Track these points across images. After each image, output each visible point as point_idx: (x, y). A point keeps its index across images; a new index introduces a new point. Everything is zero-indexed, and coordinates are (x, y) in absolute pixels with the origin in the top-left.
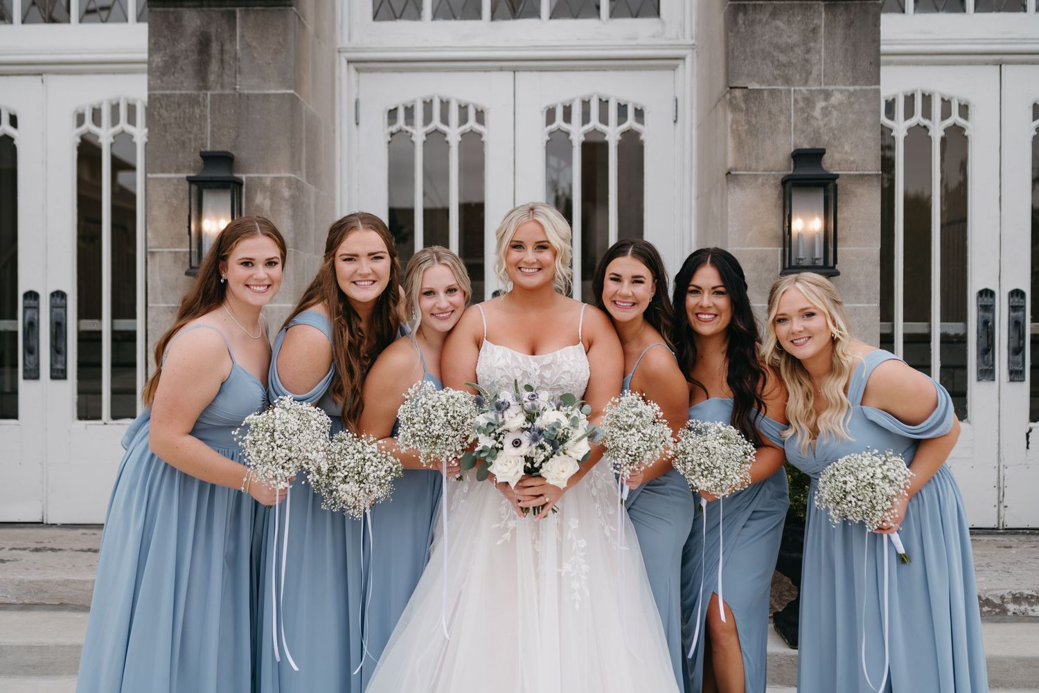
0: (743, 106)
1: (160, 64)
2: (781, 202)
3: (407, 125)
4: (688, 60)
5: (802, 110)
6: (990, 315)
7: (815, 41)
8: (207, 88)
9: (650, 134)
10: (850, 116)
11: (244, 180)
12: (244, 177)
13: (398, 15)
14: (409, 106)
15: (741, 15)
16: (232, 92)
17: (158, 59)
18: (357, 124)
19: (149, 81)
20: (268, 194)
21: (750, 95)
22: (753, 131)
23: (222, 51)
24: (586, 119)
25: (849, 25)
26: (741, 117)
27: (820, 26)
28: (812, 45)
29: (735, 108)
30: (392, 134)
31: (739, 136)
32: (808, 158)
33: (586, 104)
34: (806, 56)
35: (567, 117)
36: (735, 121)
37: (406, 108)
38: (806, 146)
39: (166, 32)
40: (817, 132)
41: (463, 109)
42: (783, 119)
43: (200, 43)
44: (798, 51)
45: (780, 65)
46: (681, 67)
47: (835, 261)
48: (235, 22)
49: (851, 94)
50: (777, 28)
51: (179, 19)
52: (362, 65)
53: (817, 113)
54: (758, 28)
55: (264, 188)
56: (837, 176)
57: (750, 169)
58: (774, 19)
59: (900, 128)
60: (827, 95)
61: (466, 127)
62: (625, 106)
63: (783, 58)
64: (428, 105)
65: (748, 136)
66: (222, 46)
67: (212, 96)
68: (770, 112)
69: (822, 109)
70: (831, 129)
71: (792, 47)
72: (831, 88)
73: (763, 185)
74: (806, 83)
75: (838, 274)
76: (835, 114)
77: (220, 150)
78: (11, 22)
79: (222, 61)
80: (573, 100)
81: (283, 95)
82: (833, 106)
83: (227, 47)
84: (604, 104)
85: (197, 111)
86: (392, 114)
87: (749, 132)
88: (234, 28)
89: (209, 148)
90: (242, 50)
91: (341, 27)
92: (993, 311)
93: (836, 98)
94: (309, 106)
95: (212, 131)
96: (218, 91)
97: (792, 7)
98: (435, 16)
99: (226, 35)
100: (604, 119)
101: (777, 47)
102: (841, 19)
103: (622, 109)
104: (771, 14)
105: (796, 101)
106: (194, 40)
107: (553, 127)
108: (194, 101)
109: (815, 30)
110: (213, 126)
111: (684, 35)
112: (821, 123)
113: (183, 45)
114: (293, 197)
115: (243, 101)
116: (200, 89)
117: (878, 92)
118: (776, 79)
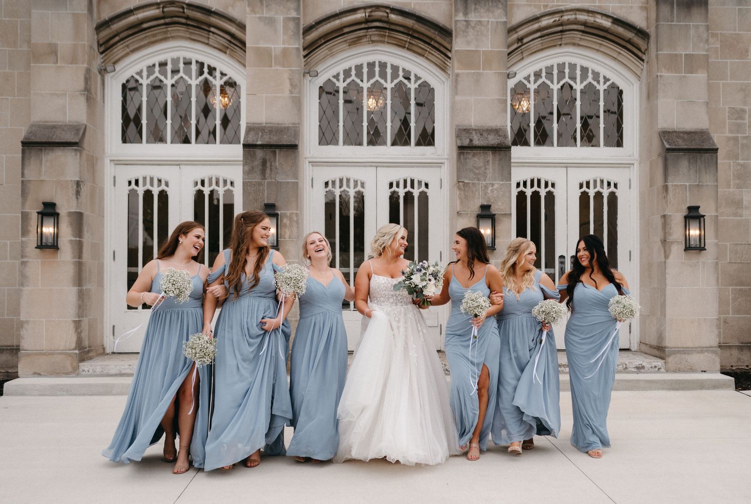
0: (463, 188)
1: (248, 170)
2: (476, 223)
3: (333, 188)
4: (446, 164)
5: (484, 190)
6: (563, 266)
7: (488, 165)
8: (265, 179)
9: (430, 192)
10: (501, 193)
11: (279, 214)
12: (279, 212)
13: (329, 143)
14: (334, 180)
15: (462, 156)
16: (275, 181)
17: (246, 168)
18: (312, 187)
19: (243, 176)
20: (288, 219)
21: (465, 184)
22: (466, 197)
23: (271, 165)
24: (405, 187)
25: (500, 160)
26: (462, 193)
27: (490, 160)
28: (487, 167)
29: (459, 189)
30: (327, 192)
31: (462, 199)
32: (485, 208)
33: (405, 181)
34: (485, 171)
35: (398, 186)
36: (460, 194)
37: (332, 181)
38: (486, 204)
39: (249, 158)
40: (489, 198)
41: (356, 182)
42: (477, 193)
43: (263, 162)
44: (482, 169)
45: (476, 174)
46: (443, 166)
47: (495, 245)
48: (276, 154)
49: (502, 184)
50: (475, 160)
51: (254, 153)
52: (314, 164)
53: (489, 191)
54: (468, 161)
55: (287, 217)
56: (495, 215)
57: (465, 211)
58: (474, 157)
59: (529, 192)
60: (493, 185)
61: (357, 189)
62: (421, 181)
63: (477, 171)
64: (341, 181)
65: (464, 199)
66: (271, 163)
67: (267, 182)
68: (472, 191)
69: (491, 190)
70: (494, 197)
71: (480, 168)
72: (494, 182)
73: (470, 217)
74: (485, 180)
75: (496, 249)
76: (495, 192)
77: (270, 202)
78: (166, 143)
79: (271, 169)
80: (400, 179)
81: (294, 182)
82: (495, 189)
83: (273, 164)
84: (412, 181)
85: (262, 188)
86: (327, 184)
87: (465, 198)
88: (276, 157)
89: (266, 202)
90: (279, 165)
91: (306, 149)
92: (565, 264)
93: (496, 186)
94: (300, 184)
95: (267, 195)
96: (270, 180)
97: (480, 153)
98: (344, 143)
99: (272, 160)
100: (412, 186)
101: (475, 167)
102: (498, 158)
103: (420, 182)
104: (473, 155)
105: (482, 187)
106: (260, 161)
107: (392, 190)
108: (260, 184)
109: (488, 162)
110: (268, 193)
111: (444, 154)
112: (491, 195)
113: (256, 163)
114: (297, 220)
115: (279, 184)
116: (263, 179)
117: (511, 184)
118: (474, 179)
